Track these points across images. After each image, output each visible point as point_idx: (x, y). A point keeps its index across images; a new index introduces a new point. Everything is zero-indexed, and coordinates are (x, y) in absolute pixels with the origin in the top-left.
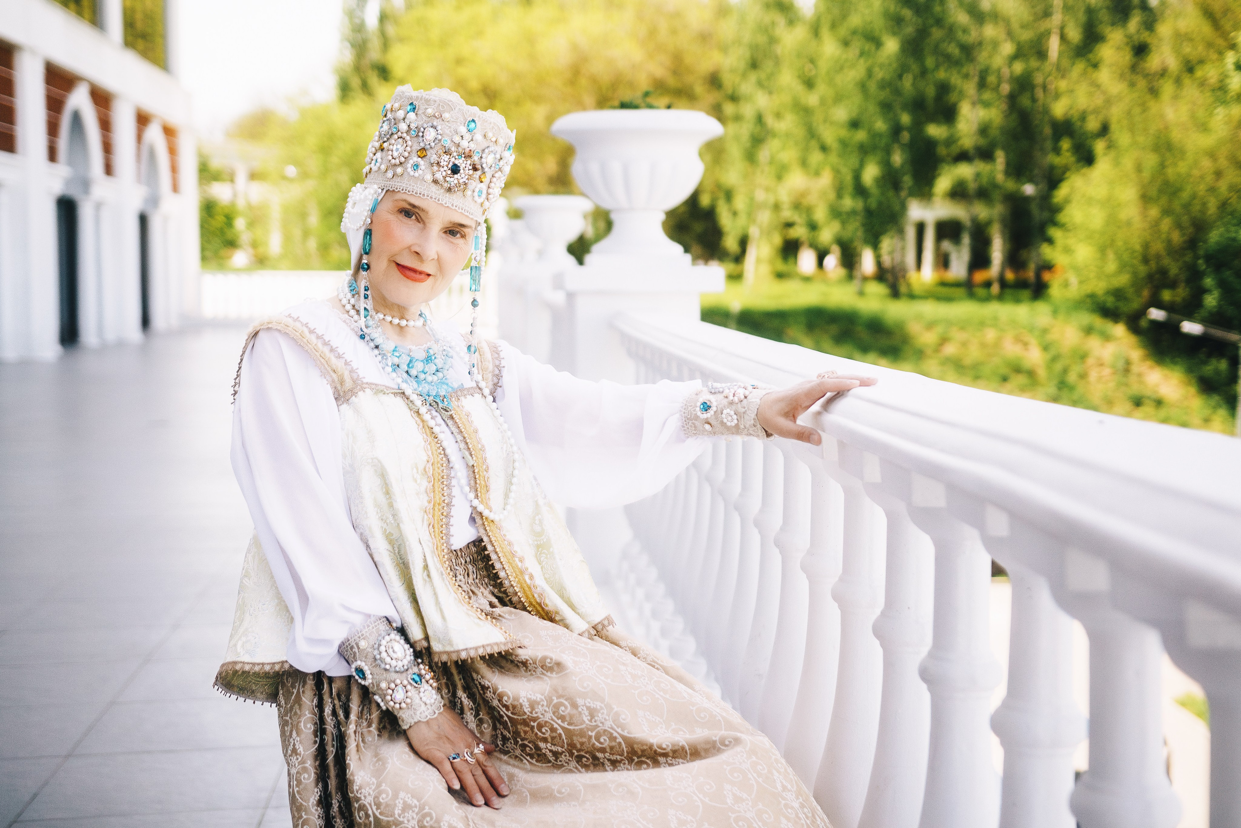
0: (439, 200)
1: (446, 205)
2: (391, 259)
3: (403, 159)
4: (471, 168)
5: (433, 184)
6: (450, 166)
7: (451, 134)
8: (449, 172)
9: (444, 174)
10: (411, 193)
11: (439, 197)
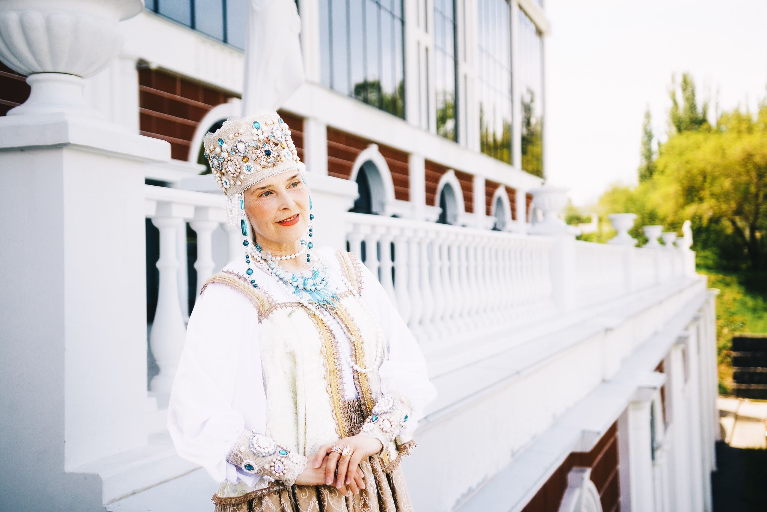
0: (273, 175)
1: (279, 174)
2: (274, 222)
3: (239, 170)
4: (274, 146)
5: (264, 169)
6: (264, 154)
7: (251, 138)
8: (266, 157)
9: (265, 160)
10: (257, 183)
11: (272, 173)
